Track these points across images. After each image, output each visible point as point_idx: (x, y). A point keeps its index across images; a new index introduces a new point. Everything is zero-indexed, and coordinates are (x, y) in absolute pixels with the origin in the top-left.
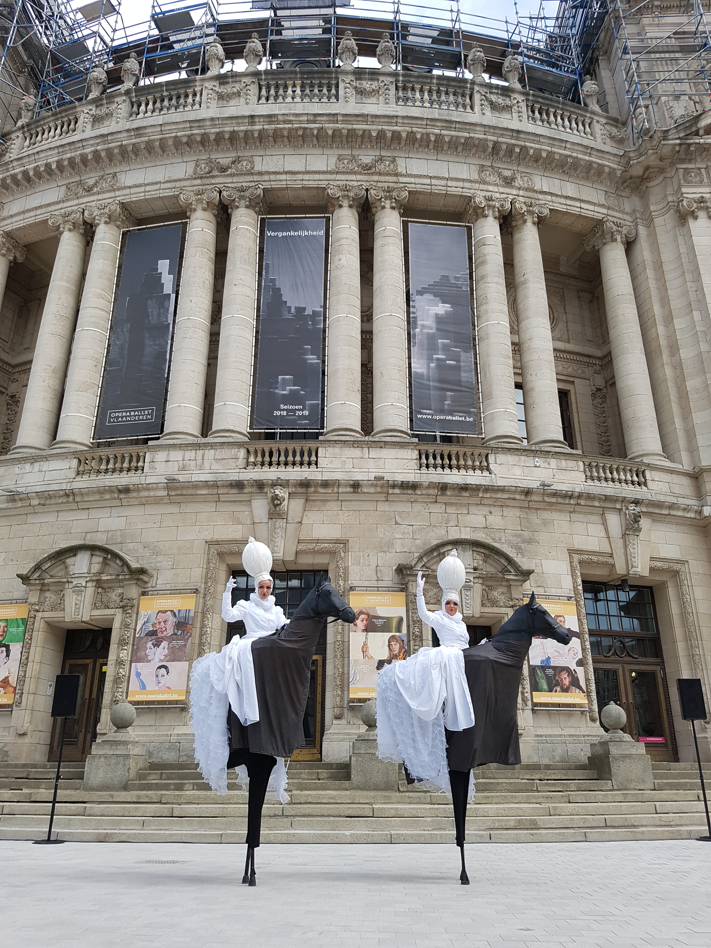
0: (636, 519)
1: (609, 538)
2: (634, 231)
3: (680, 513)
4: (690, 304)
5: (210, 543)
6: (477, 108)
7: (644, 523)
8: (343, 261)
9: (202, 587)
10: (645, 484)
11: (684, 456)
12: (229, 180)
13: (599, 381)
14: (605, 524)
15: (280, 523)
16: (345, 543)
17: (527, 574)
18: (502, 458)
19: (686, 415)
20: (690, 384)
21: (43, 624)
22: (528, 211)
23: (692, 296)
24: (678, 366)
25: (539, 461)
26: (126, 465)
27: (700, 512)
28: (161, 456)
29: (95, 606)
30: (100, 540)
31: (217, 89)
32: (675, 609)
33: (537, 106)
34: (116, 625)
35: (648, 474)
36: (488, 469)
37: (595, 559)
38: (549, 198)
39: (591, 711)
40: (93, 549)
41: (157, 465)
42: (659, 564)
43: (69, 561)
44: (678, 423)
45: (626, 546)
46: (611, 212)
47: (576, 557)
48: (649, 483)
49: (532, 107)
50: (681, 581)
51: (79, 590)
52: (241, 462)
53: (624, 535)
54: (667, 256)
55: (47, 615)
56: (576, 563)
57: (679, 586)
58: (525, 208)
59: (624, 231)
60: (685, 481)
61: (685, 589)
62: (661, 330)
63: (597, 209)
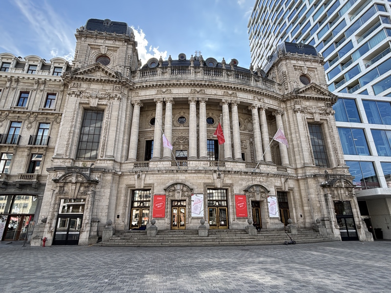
1: (281, 183)
3: (294, 178)
6: (252, 81)
7: (288, 180)
9: (203, 193)
12: (200, 95)
14: (281, 180)
15: (220, 179)
16: (232, 184)
17: (269, 192)
18: (262, 166)
20: (295, 150)
22: (264, 108)
23: (297, 130)
24: (293, 145)
25: (268, 166)
26: (183, 164)
27: (297, 178)
29: (182, 196)
31: (194, 70)
34: (187, 200)
35: (287, 169)
36: (260, 168)
37: (279, 188)
38: (268, 104)
39: (279, 218)
40: (180, 184)
41: (190, 164)
42: (290, 189)
43: (175, 186)
44: (293, 158)
51: (178, 192)
52: (209, 165)
53: (284, 183)
55: (171, 198)
56: (276, 189)
59: (281, 112)
60: (294, 170)
61: (294, 193)
63: (276, 107)
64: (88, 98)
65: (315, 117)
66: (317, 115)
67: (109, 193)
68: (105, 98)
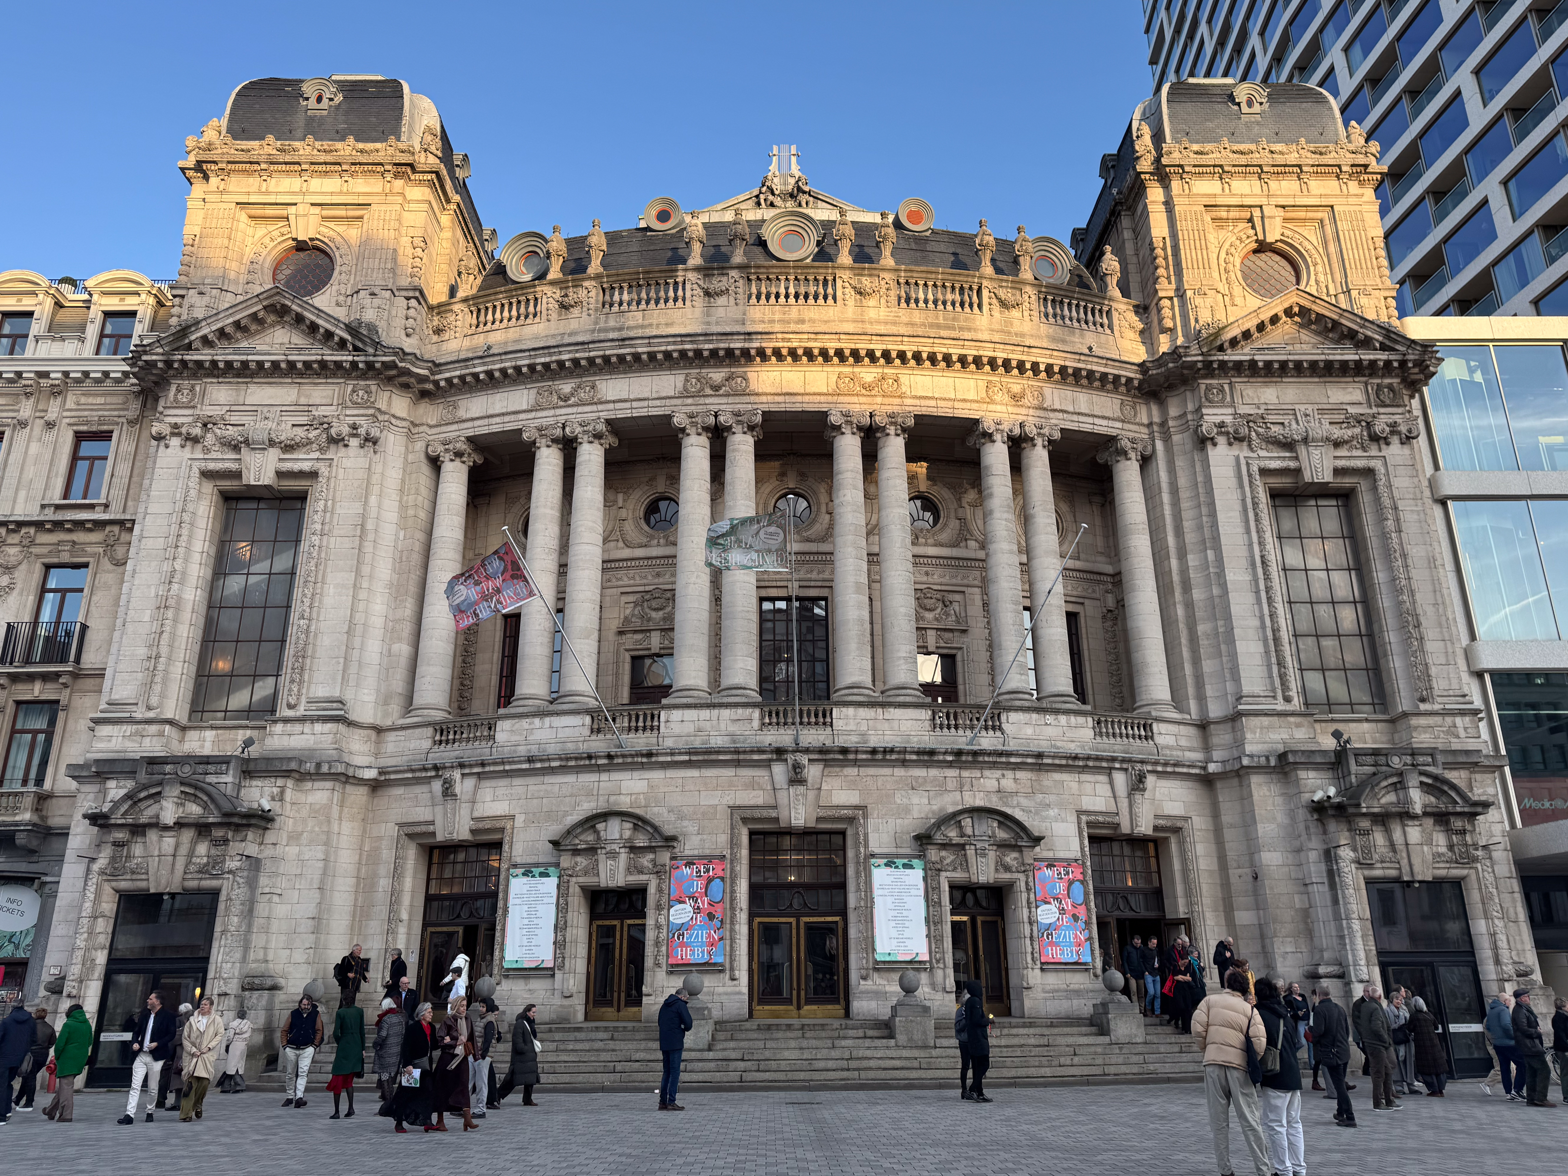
0: (1141, 778)
1: (1115, 797)
2: (1150, 448)
3: (1185, 770)
4: (1204, 541)
5: (733, 808)
6: (985, 307)
7: (1150, 780)
8: (849, 498)
9: (727, 853)
10: (1152, 738)
11: (1193, 705)
12: (724, 400)
13: (1110, 601)
14: (1111, 783)
15: (801, 789)
16: (863, 808)
17: (1037, 840)
18: (1014, 716)
19: (1196, 661)
20: (1201, 628)
21: (578, 889)
22: (1039, 434)
23: (1207, 533)
24: (1189, 605)
25: (1050, 718)
26: (641, 724)
27: (1205, 768)
28: (676, 715)
29: (629, 871)
30: (624, 803)
31: (701, 283)
32: (1177, 865)
33: (1050, 297)
34: (652, 890)
35: (1155, 726)
36: (1000, 728)
37: (1101, 819)
38: (1060, 415)
39: (1094, 968)
40: (623, 815)
41: (672, 725)
42: (1162, 822)
43: (600, 826)
44: (1188, 669)
45: (1131, 806)
46: (1127, 426)
47: (1084, 818)
48: (1156, 737)
49: (1045, 299)
50: (1184, 838)
51: (613, 855)
52: (756, 724)
53: (1129, 795)
54: (1183, 481)
55: (581, 880)
56: (1084, 825)
57: (1181, 843)
58: (1035, 431)
59: (1140, 447)
60: (1192, 731)
61: (1188, 846)
62: (1174, 563)
63: (1111, 423)
64: (236, 448)
65: (1305, 464)
66: (1316, 453)
67: (321, 864)
68: (310, 442)
